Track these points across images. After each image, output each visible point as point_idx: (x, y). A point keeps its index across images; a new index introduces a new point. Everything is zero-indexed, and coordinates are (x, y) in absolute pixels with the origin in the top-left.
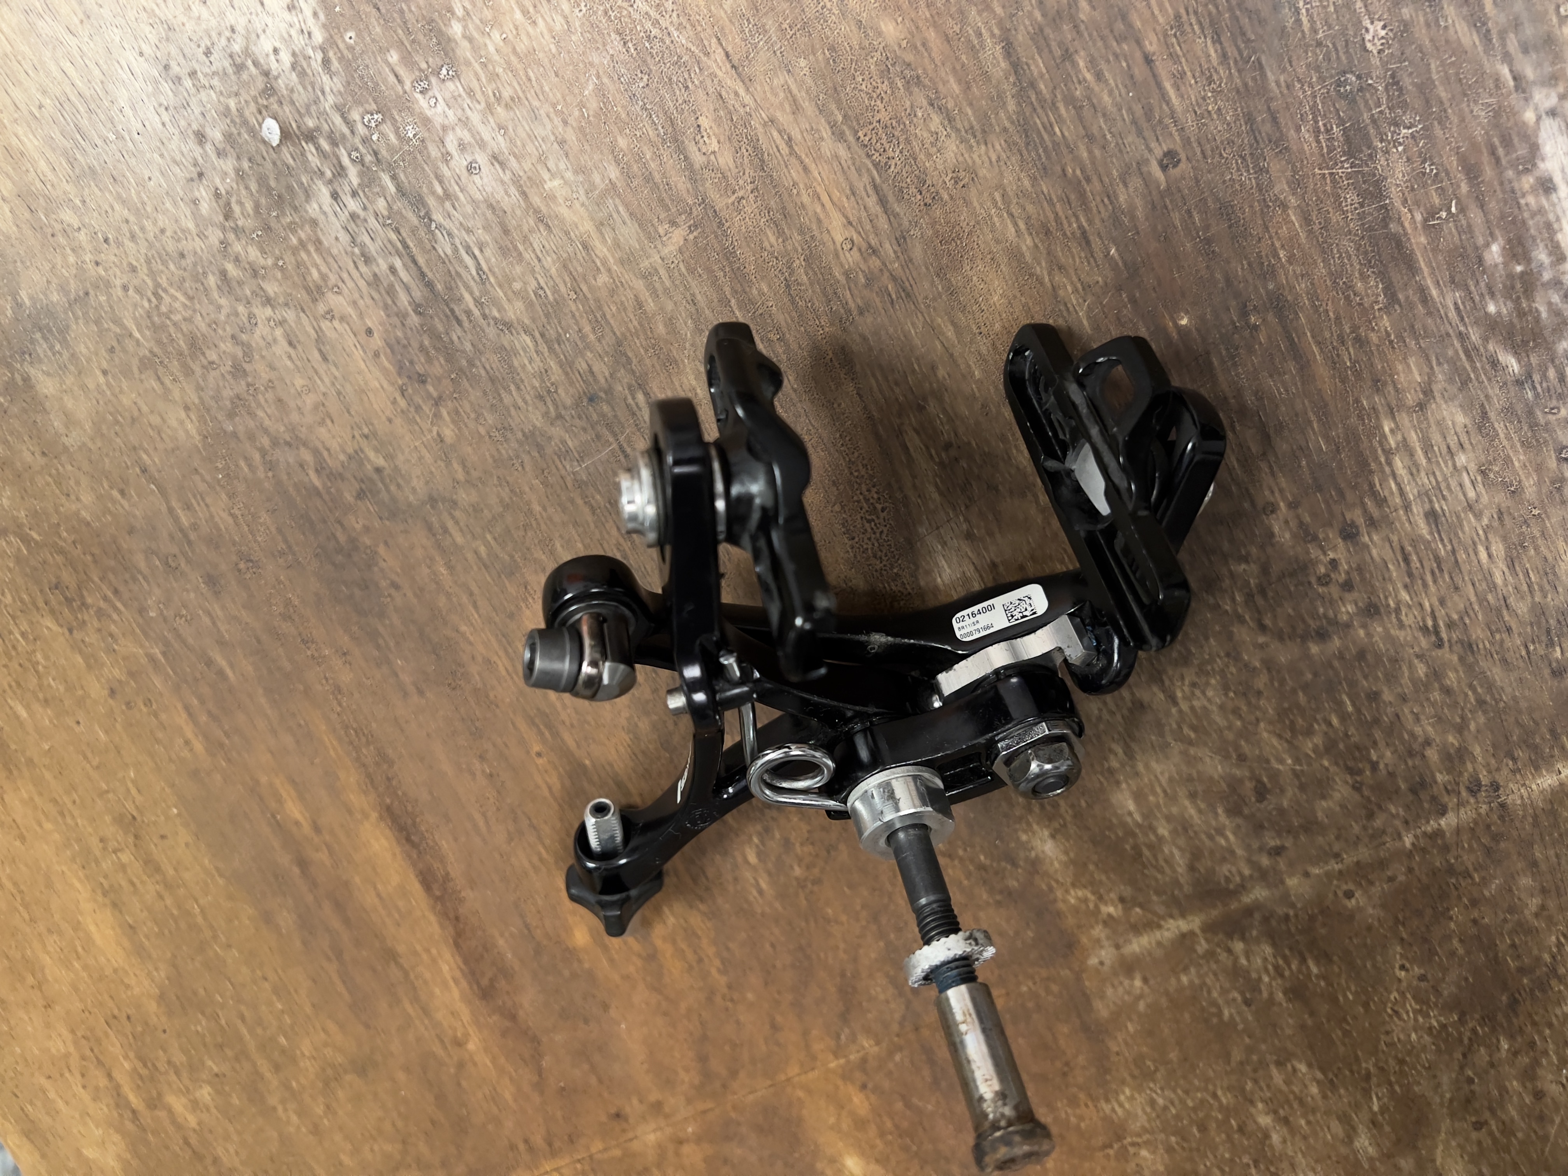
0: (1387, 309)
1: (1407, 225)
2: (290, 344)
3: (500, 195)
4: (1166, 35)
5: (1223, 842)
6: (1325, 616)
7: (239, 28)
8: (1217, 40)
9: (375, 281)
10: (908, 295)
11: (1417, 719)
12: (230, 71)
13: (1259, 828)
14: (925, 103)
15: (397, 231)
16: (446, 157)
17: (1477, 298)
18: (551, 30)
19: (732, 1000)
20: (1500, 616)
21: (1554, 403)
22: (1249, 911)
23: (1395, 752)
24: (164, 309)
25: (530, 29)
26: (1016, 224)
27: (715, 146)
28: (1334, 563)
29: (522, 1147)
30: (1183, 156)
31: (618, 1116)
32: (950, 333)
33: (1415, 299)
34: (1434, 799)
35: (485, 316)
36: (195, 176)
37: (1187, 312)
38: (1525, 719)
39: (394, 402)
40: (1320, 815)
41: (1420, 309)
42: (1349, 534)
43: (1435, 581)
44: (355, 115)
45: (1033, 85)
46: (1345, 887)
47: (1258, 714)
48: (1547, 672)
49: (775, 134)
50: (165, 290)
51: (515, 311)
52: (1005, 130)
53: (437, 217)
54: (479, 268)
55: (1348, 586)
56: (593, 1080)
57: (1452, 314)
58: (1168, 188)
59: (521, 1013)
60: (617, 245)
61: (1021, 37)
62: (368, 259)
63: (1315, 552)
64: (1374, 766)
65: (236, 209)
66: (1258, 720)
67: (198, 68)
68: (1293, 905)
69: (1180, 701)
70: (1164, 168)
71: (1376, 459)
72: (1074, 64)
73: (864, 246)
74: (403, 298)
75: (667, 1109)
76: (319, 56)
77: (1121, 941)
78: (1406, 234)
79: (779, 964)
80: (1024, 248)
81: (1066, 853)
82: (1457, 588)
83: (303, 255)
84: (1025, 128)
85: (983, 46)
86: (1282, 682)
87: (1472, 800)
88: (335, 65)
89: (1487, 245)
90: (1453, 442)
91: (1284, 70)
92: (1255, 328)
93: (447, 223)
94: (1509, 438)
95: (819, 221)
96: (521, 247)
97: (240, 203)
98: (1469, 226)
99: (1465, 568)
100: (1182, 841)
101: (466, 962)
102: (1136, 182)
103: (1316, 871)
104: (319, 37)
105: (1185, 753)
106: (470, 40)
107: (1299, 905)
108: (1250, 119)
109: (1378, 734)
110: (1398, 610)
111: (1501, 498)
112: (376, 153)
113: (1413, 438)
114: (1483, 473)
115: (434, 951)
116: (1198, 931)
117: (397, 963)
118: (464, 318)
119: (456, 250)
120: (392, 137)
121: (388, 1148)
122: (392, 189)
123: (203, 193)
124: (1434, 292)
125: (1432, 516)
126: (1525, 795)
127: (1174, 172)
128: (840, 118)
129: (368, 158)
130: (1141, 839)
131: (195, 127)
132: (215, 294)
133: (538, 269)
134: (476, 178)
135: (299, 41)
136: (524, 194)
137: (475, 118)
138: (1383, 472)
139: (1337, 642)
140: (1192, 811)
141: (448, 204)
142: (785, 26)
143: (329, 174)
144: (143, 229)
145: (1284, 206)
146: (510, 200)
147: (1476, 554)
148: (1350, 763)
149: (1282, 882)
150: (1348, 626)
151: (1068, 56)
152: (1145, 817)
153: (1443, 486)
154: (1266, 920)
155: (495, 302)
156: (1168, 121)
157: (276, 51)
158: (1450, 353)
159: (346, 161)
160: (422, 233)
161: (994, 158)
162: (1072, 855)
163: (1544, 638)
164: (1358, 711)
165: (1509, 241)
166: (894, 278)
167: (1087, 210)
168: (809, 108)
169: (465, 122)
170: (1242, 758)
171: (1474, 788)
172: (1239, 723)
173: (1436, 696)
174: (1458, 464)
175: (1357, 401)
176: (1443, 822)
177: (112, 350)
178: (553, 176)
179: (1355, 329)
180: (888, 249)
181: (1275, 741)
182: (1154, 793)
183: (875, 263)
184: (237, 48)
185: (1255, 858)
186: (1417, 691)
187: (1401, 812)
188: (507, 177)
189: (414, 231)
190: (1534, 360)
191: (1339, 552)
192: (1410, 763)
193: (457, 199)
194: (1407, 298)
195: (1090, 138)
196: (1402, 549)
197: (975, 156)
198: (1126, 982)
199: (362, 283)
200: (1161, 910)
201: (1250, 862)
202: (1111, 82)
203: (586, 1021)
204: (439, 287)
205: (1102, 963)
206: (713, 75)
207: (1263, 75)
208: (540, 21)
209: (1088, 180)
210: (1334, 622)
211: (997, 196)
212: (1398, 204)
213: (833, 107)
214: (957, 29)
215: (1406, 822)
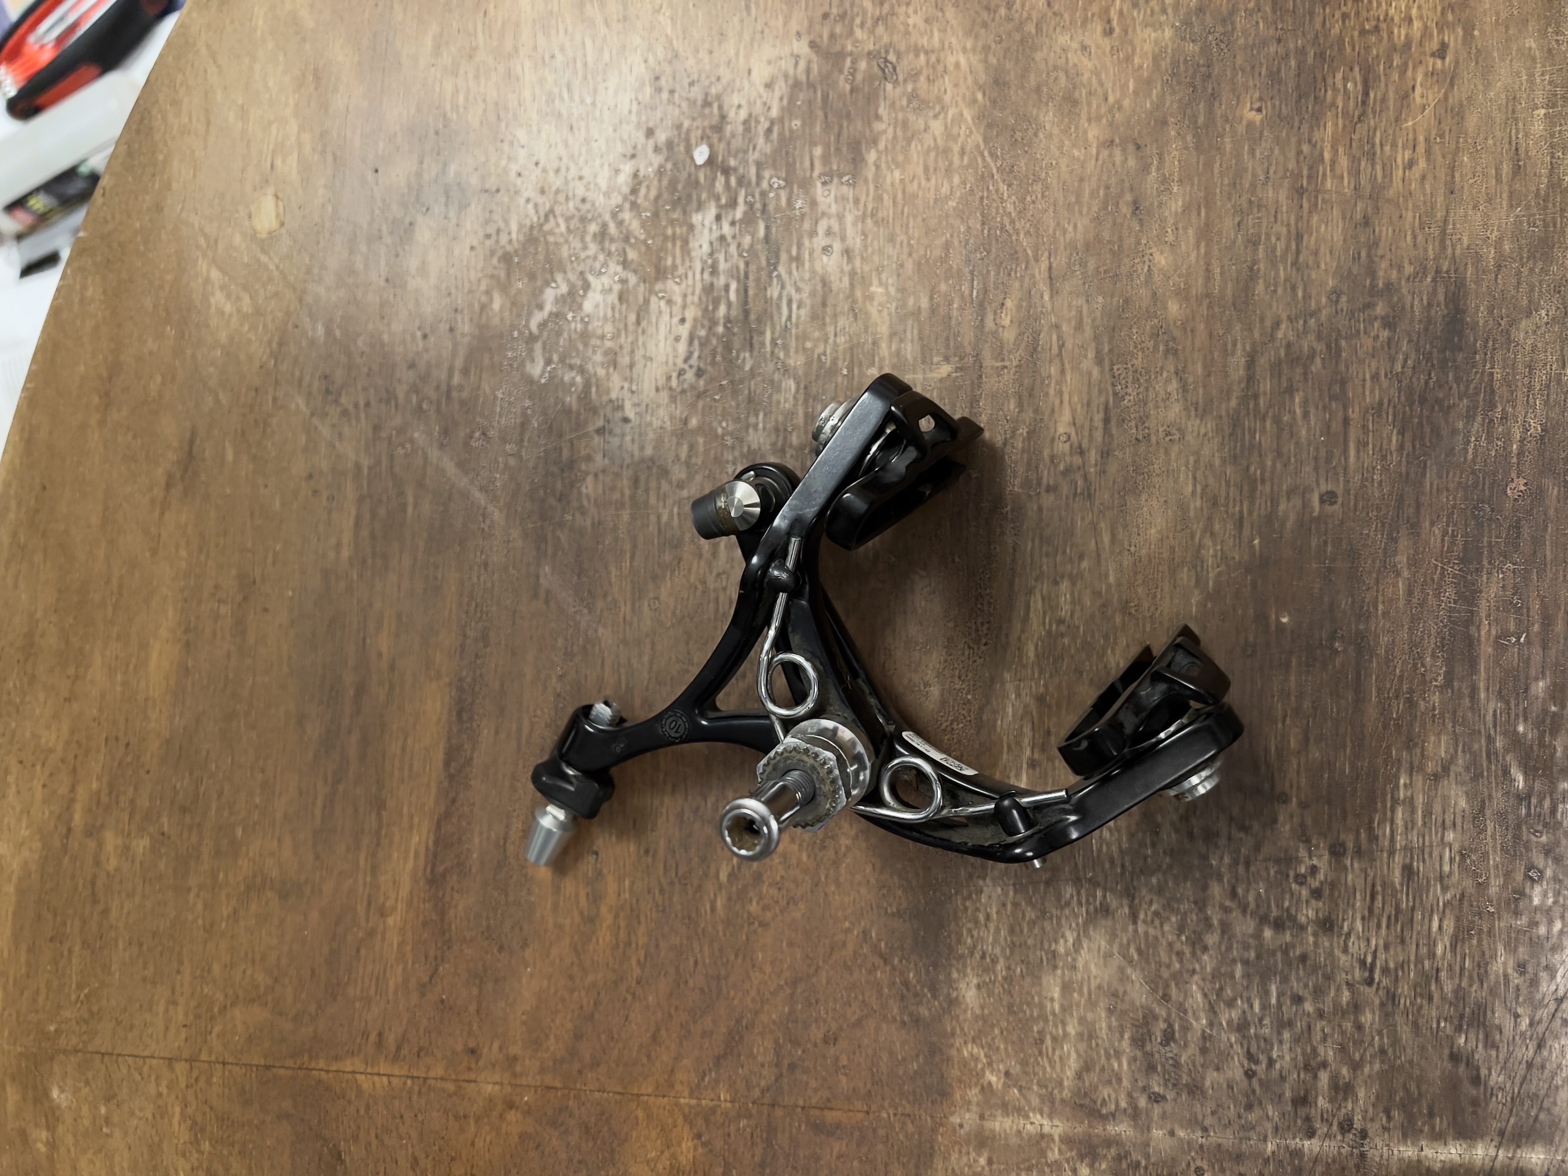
0: (1442, 688)
1: (1483, 633)
2: (620, 299)
3: (834, 278)
4: (1366, 412)
5: (1116, 1065)
6: (1288, 910)
7: (724, 81)
8: (1401, 433)
9: (709, 289)
10: (1089, 495)
11: (1325, 1039)
12: (699, 103)
13: (1151, 1068)
14: (1172, 369)
15: (747, 264)
16: (813, 233)
17: (1513, 716)
18: (937, 189)
19: (634, 994)
20: (1428, 984)
21: (1540, 828)
22: (1108, 1142)
23: (1294, 1059)
24: (546, 228)
25: (923, 182)
26: (1195, 486)
27: (1006, 322)
28: (1314, 870)
29: (373, 1037)
30: (1340, 500)
31: (473, 1051)
32: (1106, 538)
33: (1466, 692)
34: (1308, 1119)
35: (772, 352)
36: (629, 154)
37: (1290, 614)
38: (1413, 1087)
39: (669, 378)
40: (1208, 1083)
41: (1467, 702)
42: (1337, 852)
43: (1388, 927)
44: (767, 174)
45: (1256, 397)
46: (1199, 1163)
47: (1197, 967)
48: (1446, 1052)
49: (1055, 337)
50: (555, 217)
51: (797, 361)
52: (1221, 417)
53: (782, 269)
54: (789, 318)
55: (1317, 894)
56: (472, 1008)
57: (1489, 718)
58: (1319, 518)
59: (452, 912)
60: (898, 353)
61: (1263, 361)
62: (714, 271)
63: (1303, 853)
64: (1271, 1062)
65: (643, 191)
66: (1194, 972)
67: (678, 88)
68: (1147, 1157)
69: (1140, 923)
70: (1322, 501)
71: (1384, 802)
72: (1292, 398)
73: (1076, 444)
74: (722, 310)
75: (518, 1069)
76: (767, 125)
77: (987, 1113)
78: (1479, 640)
79: (691, 983)
80: (1192, 506)
81: (982, 1007)
82: (1403, 942)
83: (670, 245)
84: (1236, 422)
85: (1233, 353)
86: (1229, 948)
87: (1339, 1137)
88: (775, 135)
89: (1537, 679)
90: (1449, 819)
91: (1441, 477)
92: (1336, 652)
93: (784, 275)
94: (1493, 837)
95: (1053, 411)
96: (828, 320)
97: (648, 188)
98: (1529, 659)
99: (1417, 927)
100: (1082, 1047)
101: (436, 843)
102: (1297, 501)
103: (1181, 1133)
104: (774, 113)
105: (1122, 970)
106: (878, 167)
107: (1153, 1160)
108: (1400, 500)
109: (1286, 1035)
110: (1348, 935)
111: (1468, 884)
112: (765, 205)
113: (1420, 800)
114: (1462, 856)
115: (416, 820)
116: (1057, 1138)
117: (379, 814)
118: (756, 346)
119: (780, 297)
120: (783, 202)
121: (260, 977)
122: (762, 232)
123: (627, 168)
124: (1483, 695)
125: (1408, 871)
126: (1385, 1155)
127: (1329, 509)
128: (1106, 350)
129: (758, 206)
130: (1050, 1027)
131: (651, 125)
132: (588, 238)
133: (831, 341)
134: (825, 258)
135: (758, 109)
136: (852, 285)
137: (849, 218)
138: (1385, 814)
139: (1288, 937)
140: (1104, 1025)
141: (794, 265)
142: (1102, 270)
143: (723, 201)
144: (568, 169)
145: (1398, 574)
146: (840, 284)
147: (1430, 921)
148: (1254, 1050)
149: (1149, 1129)
150: (1302, 928)
151: (1290, 390)
152: (1063, 1009)
153: (1427, 850)
154: (1119, 1158)
155: (786, 347)
156: (1341, 471)
157: (739, 106)
158: (1476, 747)
159: (741, 200)
160: (764, 274)
161: (1203, 431)
162: (986, 1012)
163: (1456, 1022)
164: (1280, 1005)
165: (1554, 684)
166: (1085, 477)
167: (1252, 503)
168: (1088, 332)
169: (841, 218)
170: (1166, 997)
171: (1346, 1126)
172: (1177, 966)
173: (1348, 1026)
174: (1446, 839)
175: (1389, 747)
176: (1307, 1143)
177: (488, 236)
178: (881, 284)
179: (1411, 691)
180: (1093, 456)
181: (1199, 997)
182: (1081, 993)
183: (1077, 460)
184: (713, 91)
185: (1135, 1095)
186: (1335, 1014)
187: (1276, 1119)
188: (847, 268)
189: (759, 269)
190: (1537, 786)
191: (1322, 862)
192: (1302, 1076)
193: (803, 265)
194: (1460, 688)
195: (1279, 454)
196: (1373, 886)
197: (1189, 424)
198: (973, 1155)
199: (699, 286)
200: (1035, 1101)
201: (1130, 1095)
202: (1312, 423)
203: (501, 948)
204: (752, 317)
205: (961, 1126)
206: (1033, 276)
207: (1424, 475)
208: (933, 181)
209: (1263, 481)
210: (1293, 919)
211: (1192, 459)
212: (1483, 615)
213: (1106, 339)
214: (1221, 332)
215: (1276, 1129)
